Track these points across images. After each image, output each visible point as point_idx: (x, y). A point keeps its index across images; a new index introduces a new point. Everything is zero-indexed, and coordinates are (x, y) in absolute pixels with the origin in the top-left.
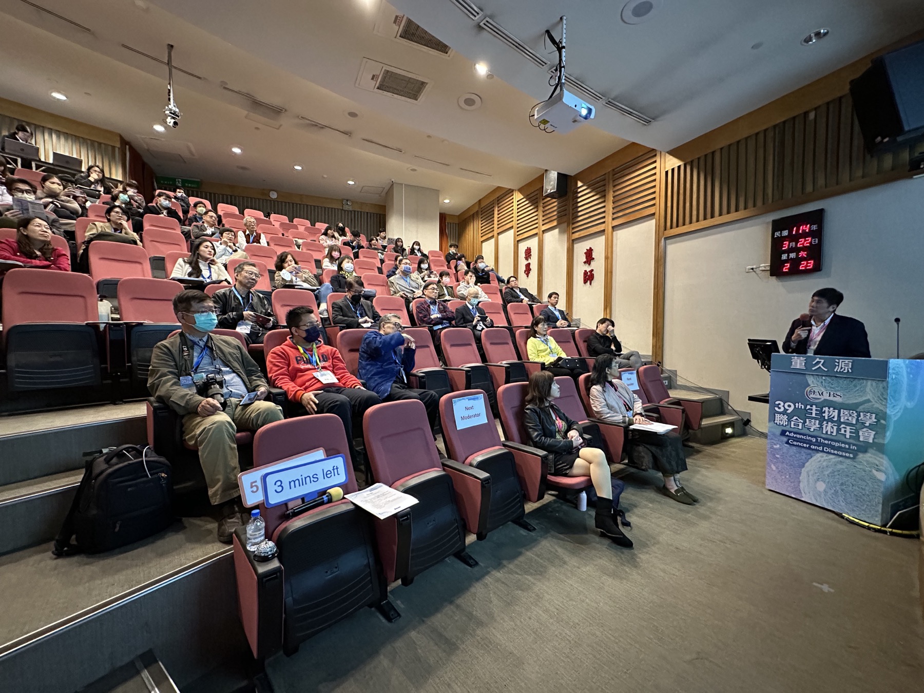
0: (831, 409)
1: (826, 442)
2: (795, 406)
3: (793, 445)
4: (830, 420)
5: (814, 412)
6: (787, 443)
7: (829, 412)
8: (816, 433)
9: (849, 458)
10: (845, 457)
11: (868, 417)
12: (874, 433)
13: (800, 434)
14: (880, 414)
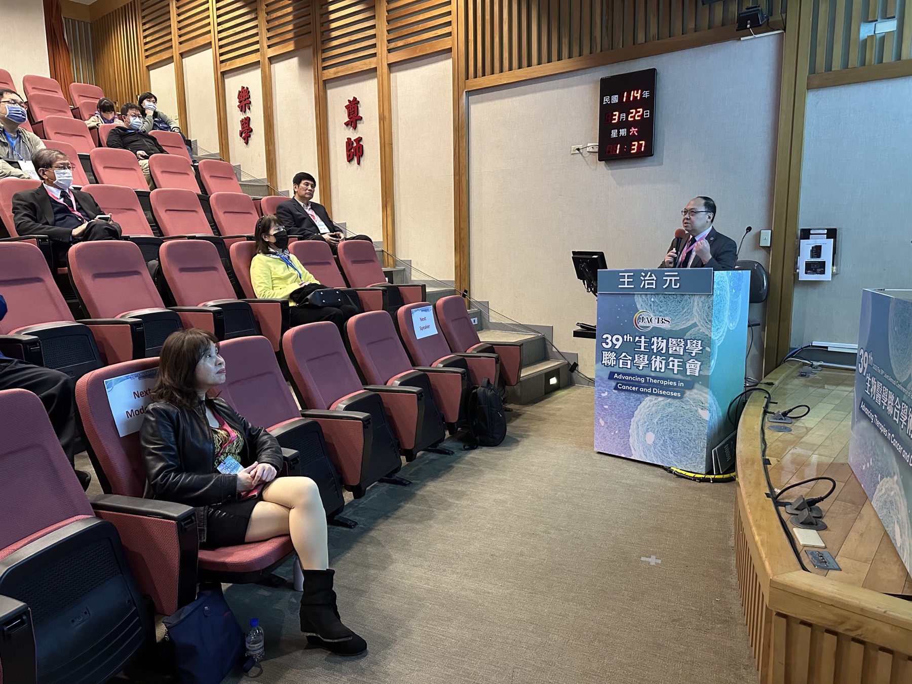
0: (660, 338)
1: (655, 381)
2: (623, 338)
3: (622, 390)
4: (659, 353)
5: (643, 344)
6: (616, 388)
7: (658, 343)
9: (677, 398)
10: (674, 397)
11: (694, 345)
12: (700, 363)
13: (629, 375)
14: (706, 341)
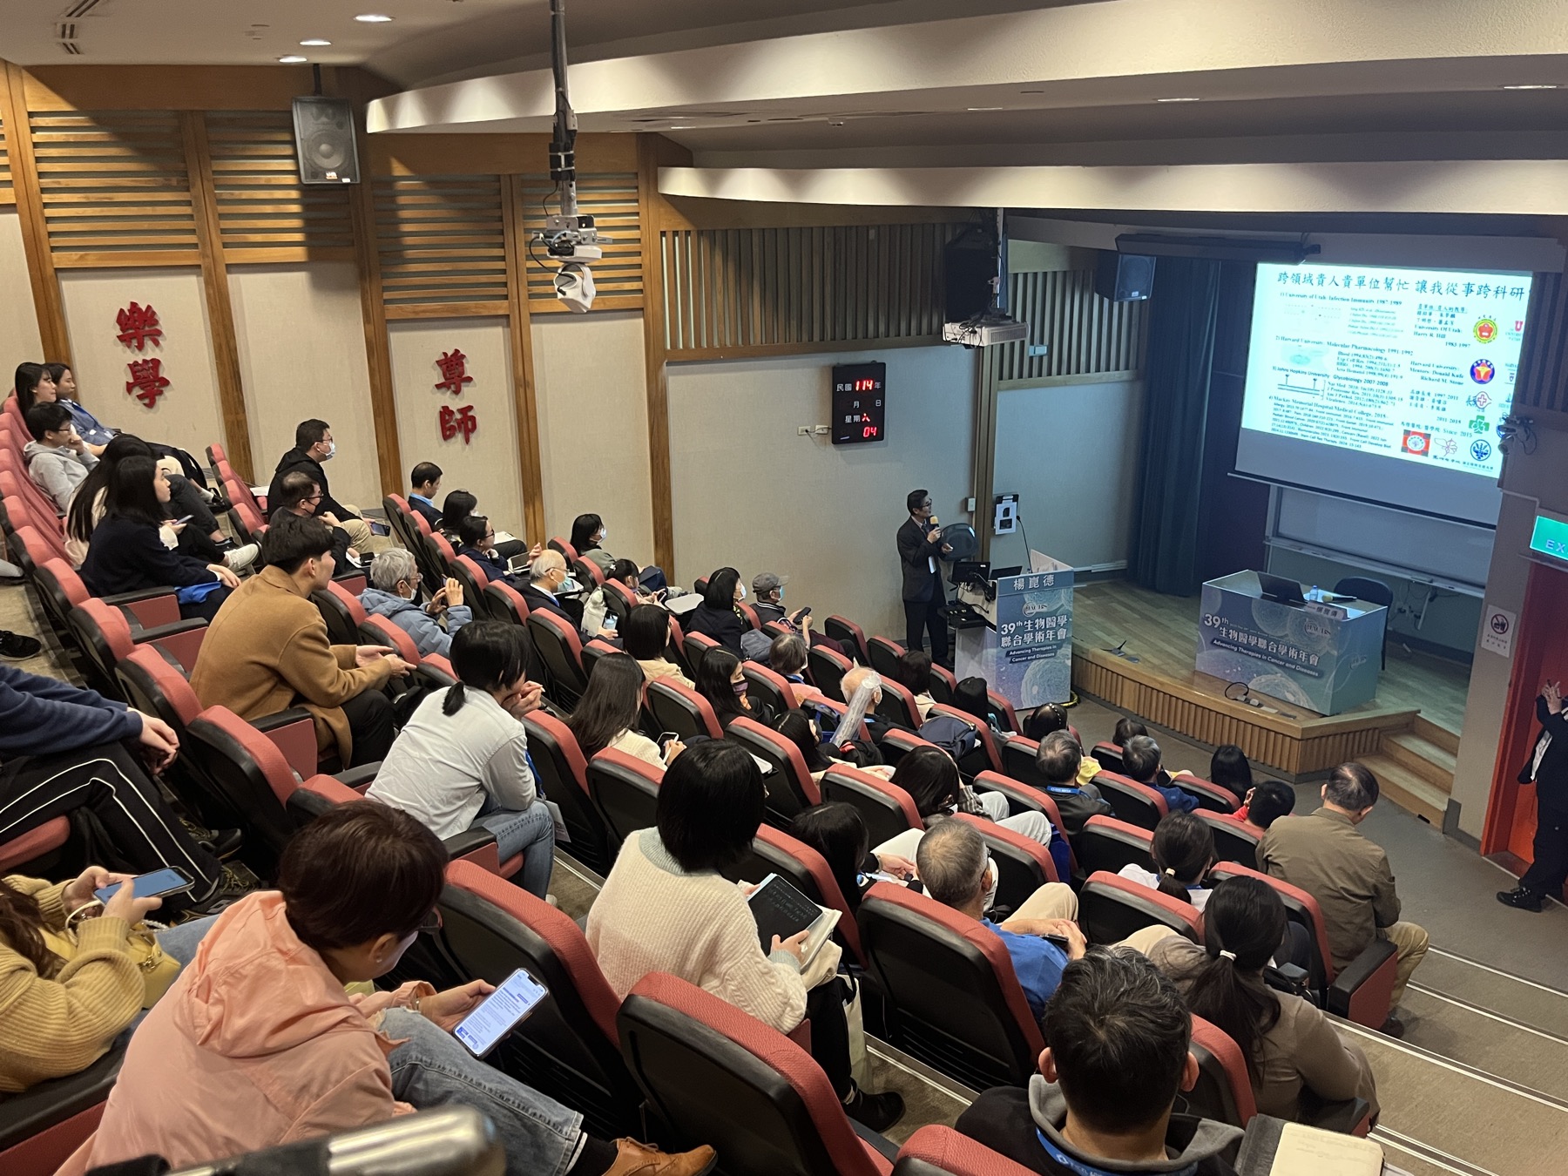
0: (1040, 619)
1: (1038, 649)
2: (1016, 625)
3: (1016, 662)
4: (1040, 629)
5: (1029, 626)
6: (1011, 662)
7: (1039, 623)
8: (1031, 645)
9: (1052, 657)
10: (1049, 657)
12: (1066, 630)
13: (1019, 650)
